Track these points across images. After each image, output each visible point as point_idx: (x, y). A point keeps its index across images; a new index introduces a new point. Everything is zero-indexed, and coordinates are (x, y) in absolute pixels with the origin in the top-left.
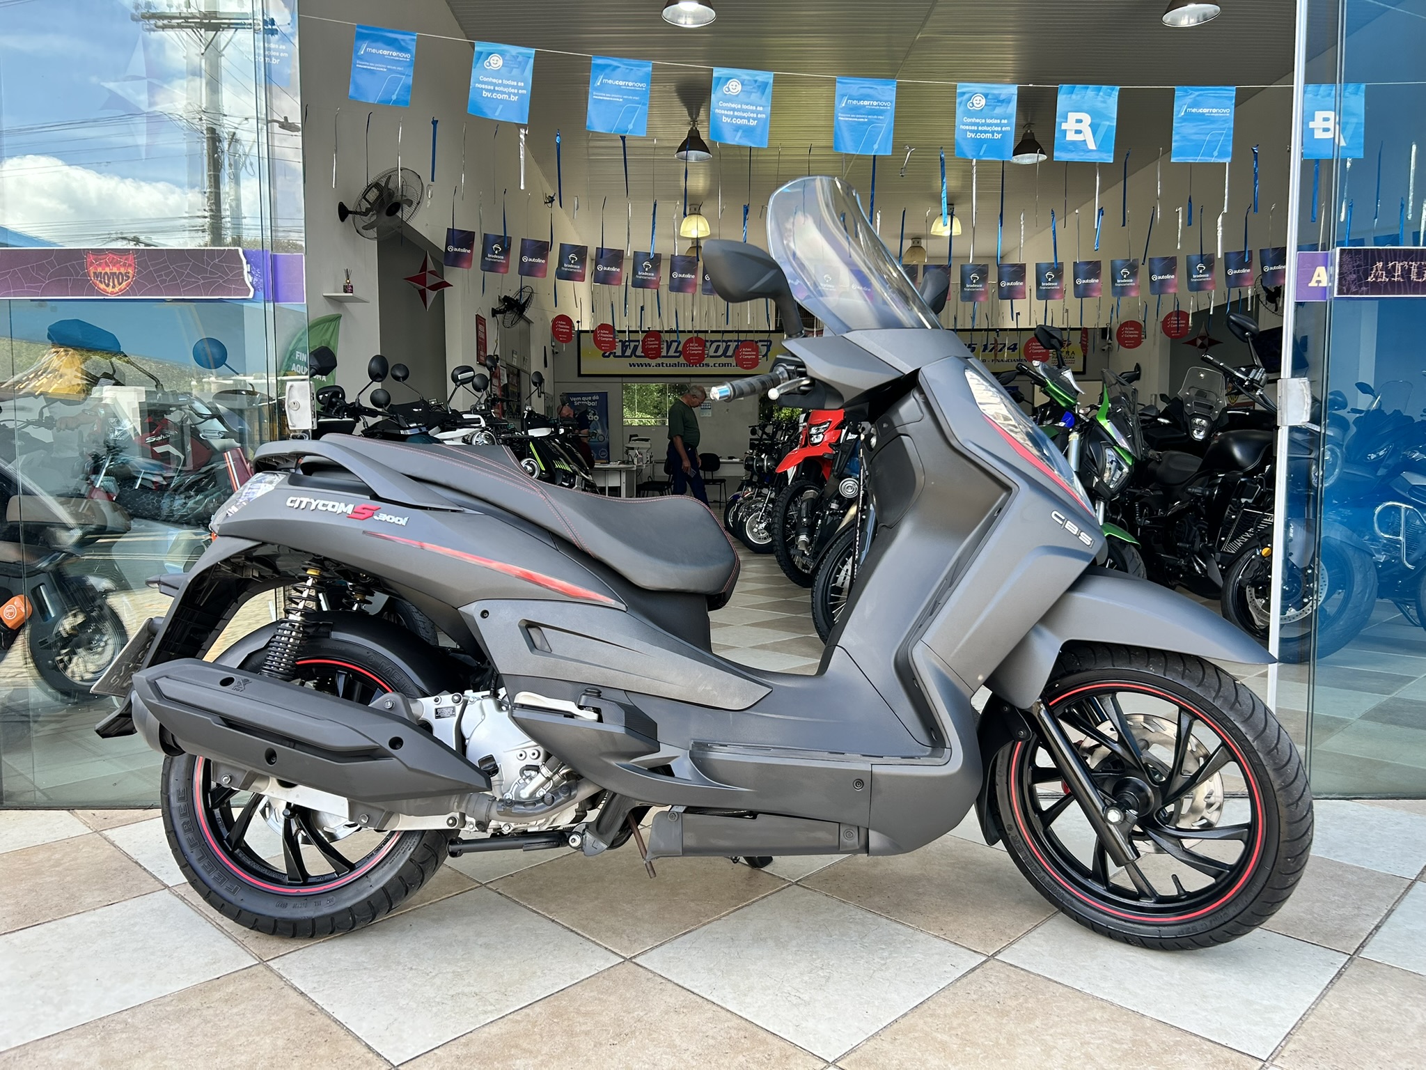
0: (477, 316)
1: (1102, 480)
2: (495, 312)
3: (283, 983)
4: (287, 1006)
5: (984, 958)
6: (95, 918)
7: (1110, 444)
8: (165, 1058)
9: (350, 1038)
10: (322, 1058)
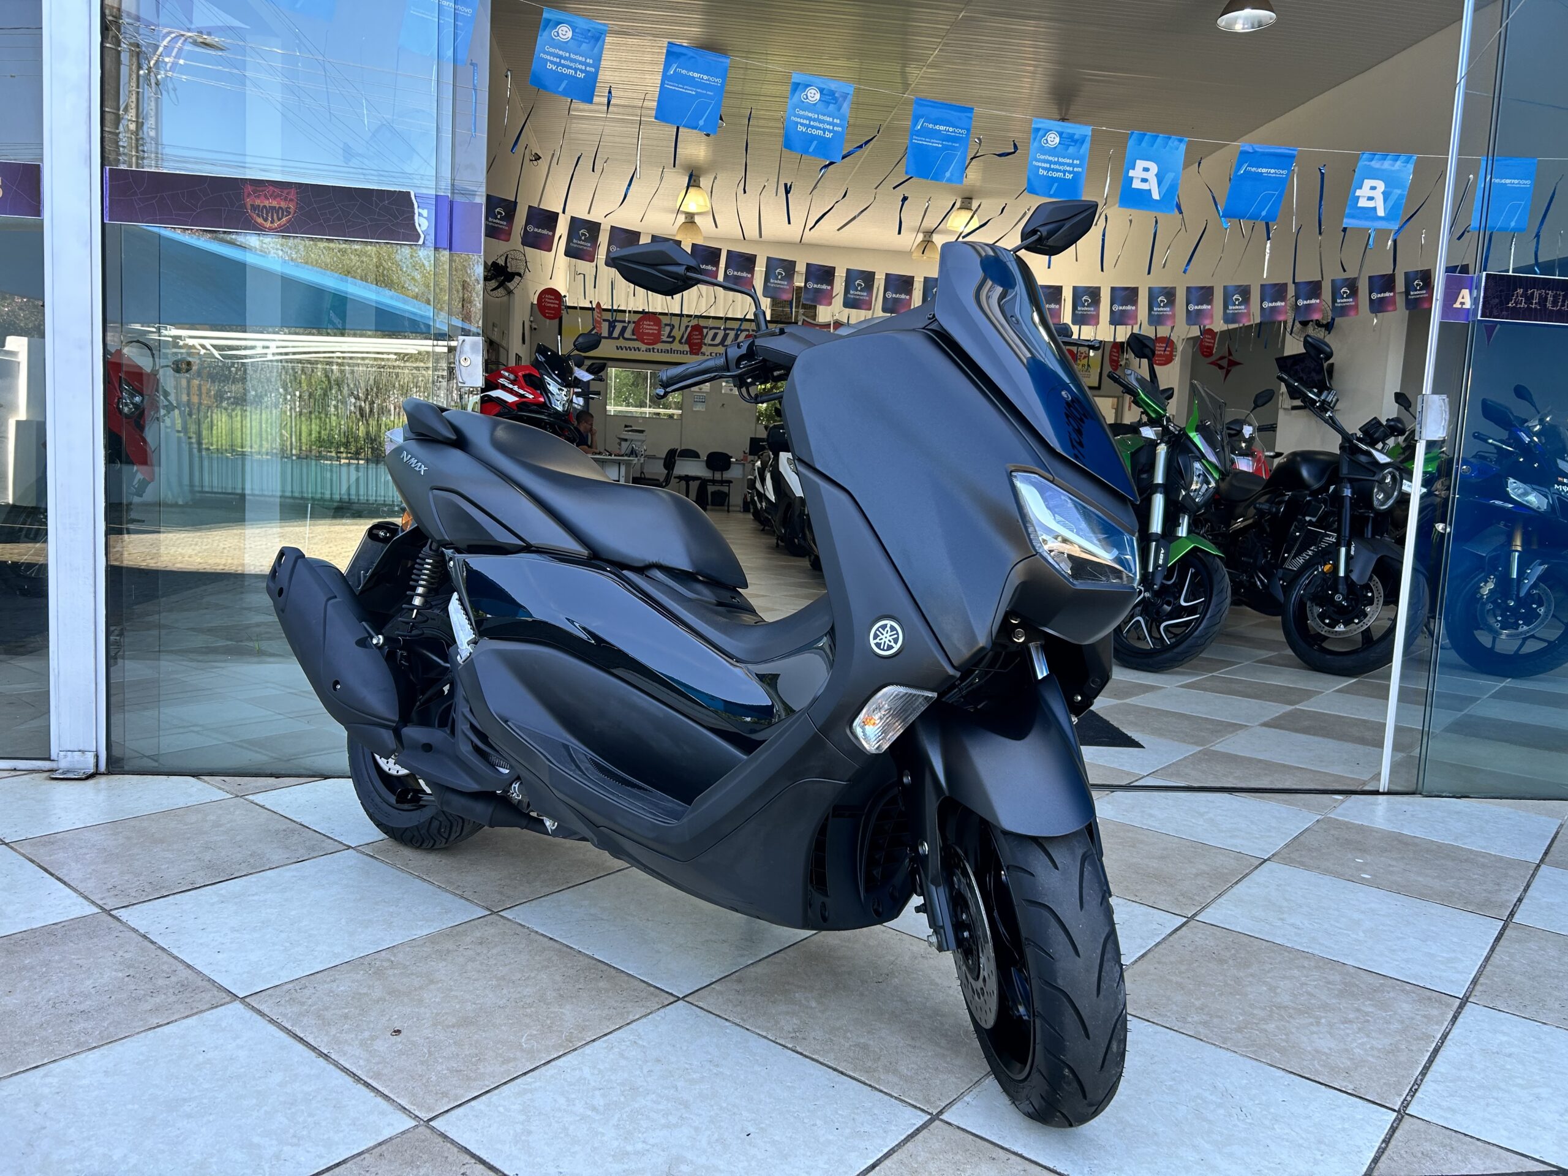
1: (1188, 494)
3: (526, 930)
4: (544, 949)
5: (1185, 919)
6: (295, 873)
7: (1197, 457)
8: (451, 990)
9: (622, 974)
10: (607, 991)
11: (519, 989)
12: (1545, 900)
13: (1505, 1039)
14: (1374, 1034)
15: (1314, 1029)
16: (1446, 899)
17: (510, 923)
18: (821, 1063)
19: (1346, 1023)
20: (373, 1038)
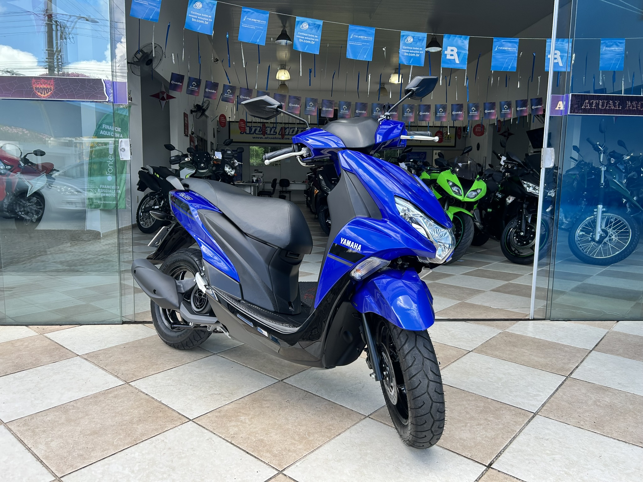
0: (184, 113)
2: (192, 112)
6: (49, 368)
9: (170, 410)
10: (160, 417)
11: (123, 418)
12: (588, 367)
13: (547, 431)
14: (489, 430)
15: (463, 428)
16: (543, 367)
17: (131, 388)
18: (240, 448)
19: (478, 425)
20: (52, 441)
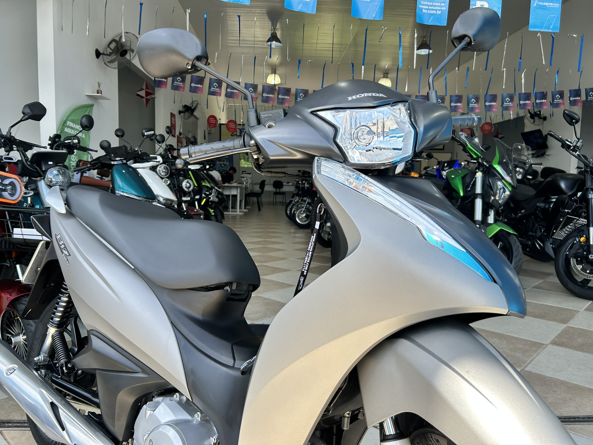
0: (171, 113)
1: (495, 199)
2: (180, 112)
7: (500, 179)
